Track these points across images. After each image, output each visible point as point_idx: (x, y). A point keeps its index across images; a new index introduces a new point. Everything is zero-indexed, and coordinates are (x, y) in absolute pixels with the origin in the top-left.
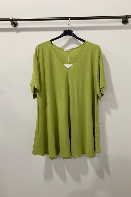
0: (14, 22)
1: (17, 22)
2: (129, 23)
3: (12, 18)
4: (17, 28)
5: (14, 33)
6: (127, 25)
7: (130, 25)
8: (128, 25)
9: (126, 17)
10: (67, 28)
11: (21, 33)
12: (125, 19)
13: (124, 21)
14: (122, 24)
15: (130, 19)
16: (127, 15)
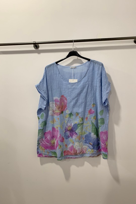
0: (37, 45)
3: (35, 42)
4: (39, 50)
5: (36, 55)
11: (42, 54)
14: (134, 44)
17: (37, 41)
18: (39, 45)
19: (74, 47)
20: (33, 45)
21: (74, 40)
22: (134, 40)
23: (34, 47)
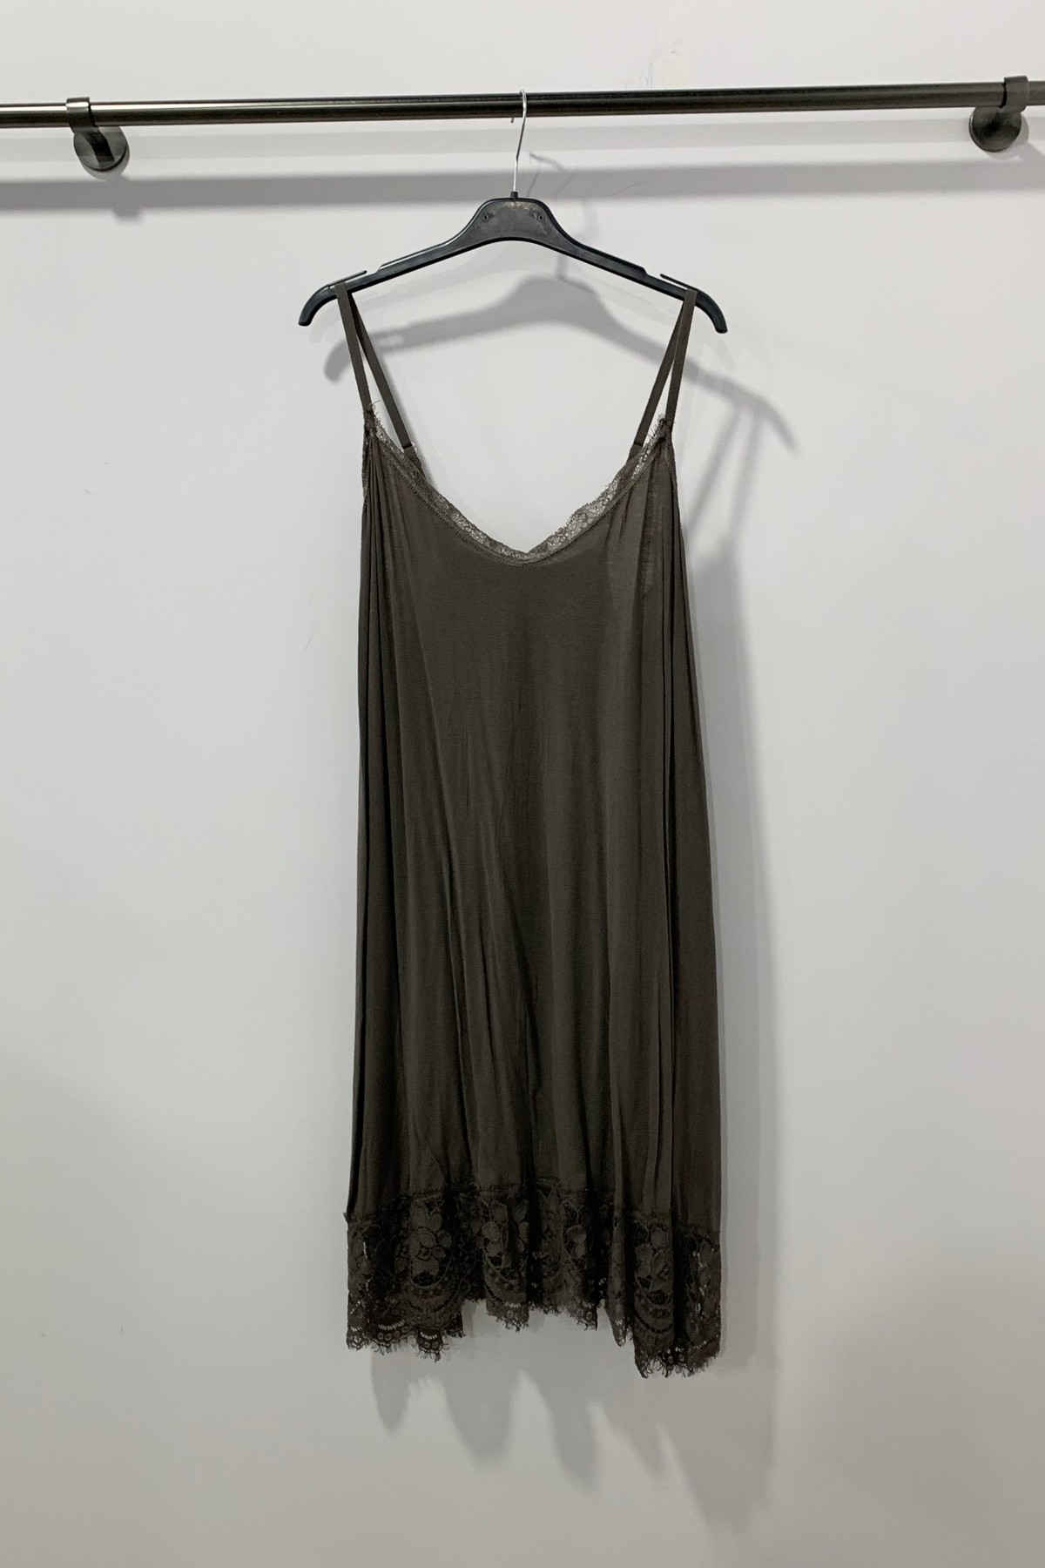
0: (100, 128)
1: (121, 134)
2: (1031, 141)
3: (86, 104)
4: (125, 180)
5: (101, 224)
6: (1012, 156)
7: (1036, 152)
8: (1017, 158)
9: (1005, 94)
10: (506, 177)
11: (157, 224)
12: (992, 110)
13: (987, 121)
14: (970, 151)
15: (1030, 112)
16: (1008, 80)
17: (106, 94)
18: (129, 131)
19: (527, 164)
20: (66, 133)
21: (529, 97)
22: (967, 113)
23: (79, 151)
